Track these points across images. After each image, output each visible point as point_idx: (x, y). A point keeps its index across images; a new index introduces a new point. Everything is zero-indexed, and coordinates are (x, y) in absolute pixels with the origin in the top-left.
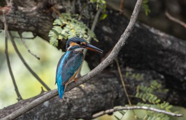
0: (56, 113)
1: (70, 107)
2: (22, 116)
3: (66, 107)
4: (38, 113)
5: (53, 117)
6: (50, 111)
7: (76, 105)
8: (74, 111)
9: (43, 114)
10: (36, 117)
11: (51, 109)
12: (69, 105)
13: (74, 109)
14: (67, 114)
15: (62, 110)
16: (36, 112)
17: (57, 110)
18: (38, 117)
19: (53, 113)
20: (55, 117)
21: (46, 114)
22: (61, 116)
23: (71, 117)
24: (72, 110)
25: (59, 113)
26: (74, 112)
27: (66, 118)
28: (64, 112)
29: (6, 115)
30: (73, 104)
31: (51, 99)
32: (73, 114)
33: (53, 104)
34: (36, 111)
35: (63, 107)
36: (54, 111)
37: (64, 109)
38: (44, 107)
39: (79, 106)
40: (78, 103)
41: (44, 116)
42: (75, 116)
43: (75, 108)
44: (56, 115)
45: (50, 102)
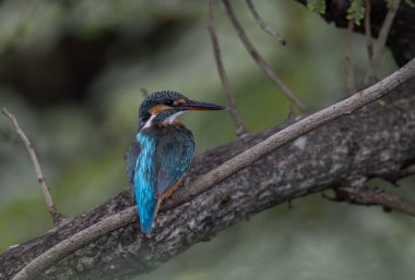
0: (322, 163)
1: (353, 149)
2: (245, 170)
3: (345, 151)
4: (282, 164)
5: (315, 172)
6: (309, 158)
7: (366, 145)
8: (363, 159)
9: (293, 165)
10: (278, 173)
11: (310, 155)
12: (352, 146)
13: (362, 156)
14: (347, 166)
15: (336, 157)
16: (278, 162)
17: (325, 156)
18: (282, 172)
19: (314, 163)
20: (320, 173)
21: (299, 167)
22: (332, 171)
23: (355, 172)
24: (358, 158)
25: (330, 163)
26: (362, 162)
27: (344, 176)
28: (341, 162)
29: (211, 168)
30: (361, 145)
31: (311, 133)
32: (360, 166)
33: (315, 143)
34: (278, 158)
35: (338, 150)
36: (318, 159)
37: (341, 155)
38: (296, 149)
39: (374, 149)
40: (372, 142)
41: (296, 171)
42: (364, 170)
43: (366, 152)
44: (322, 168)
45: (308, 140)
